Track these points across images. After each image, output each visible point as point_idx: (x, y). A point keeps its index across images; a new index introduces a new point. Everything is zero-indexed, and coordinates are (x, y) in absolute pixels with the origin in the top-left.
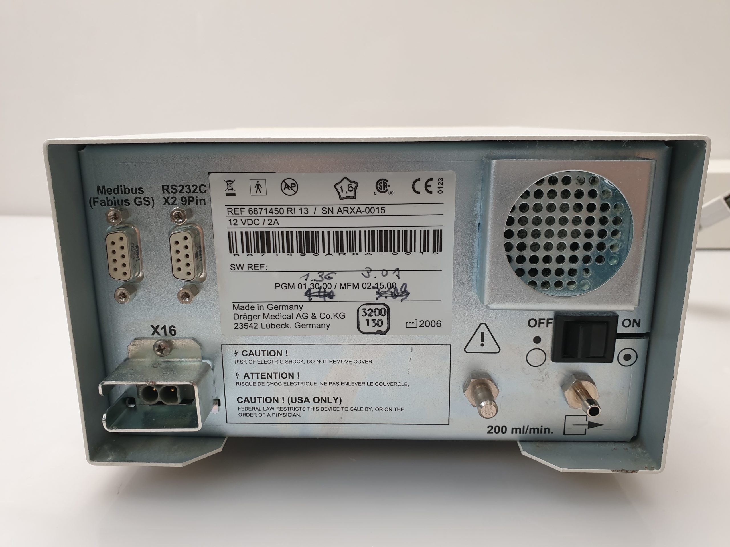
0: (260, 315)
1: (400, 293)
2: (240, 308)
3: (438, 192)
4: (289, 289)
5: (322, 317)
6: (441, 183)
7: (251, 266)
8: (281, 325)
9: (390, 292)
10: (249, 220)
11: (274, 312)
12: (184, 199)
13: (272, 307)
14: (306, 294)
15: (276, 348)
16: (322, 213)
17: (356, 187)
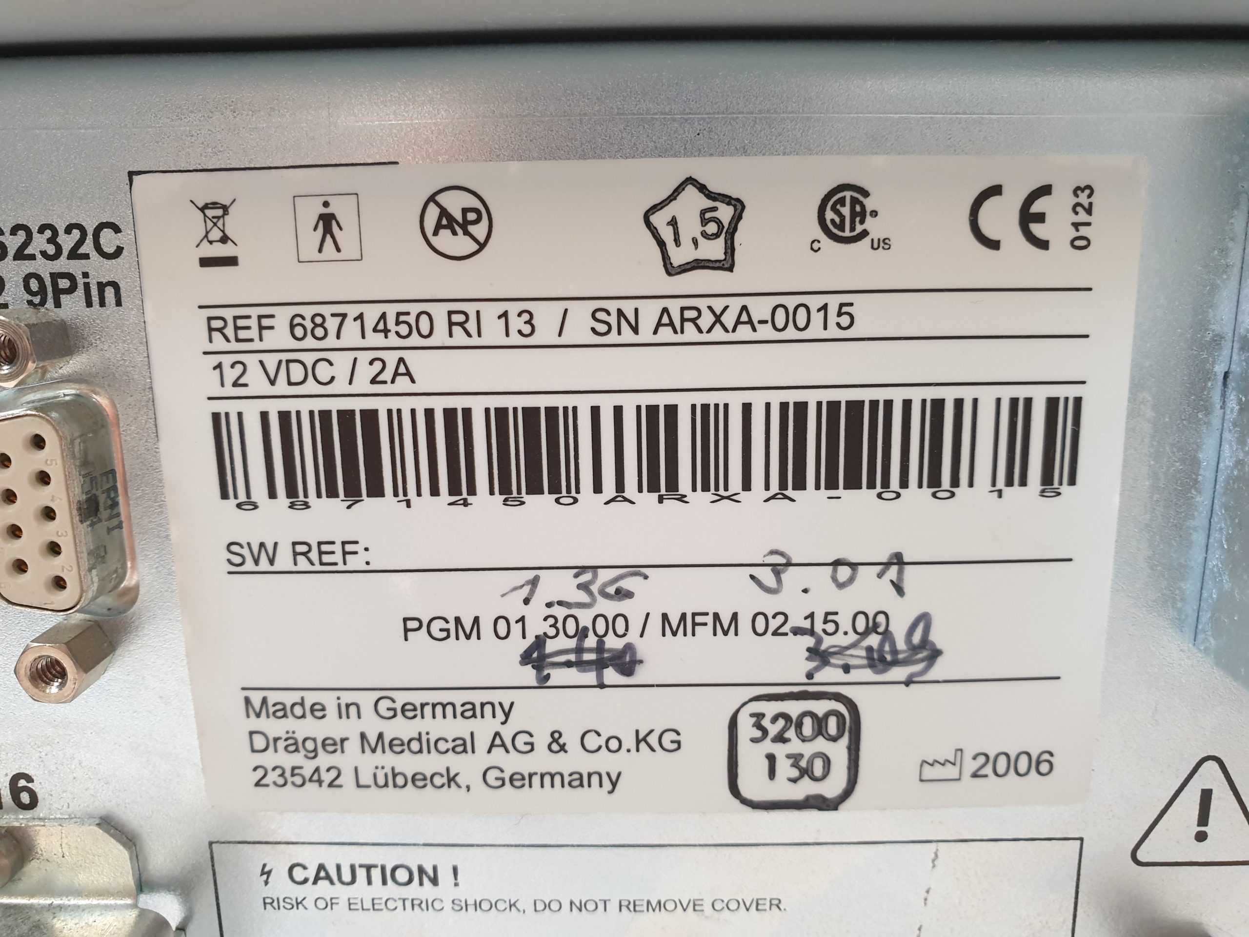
0: (347, 739)
1: (903, 652)
2: (272, 710)
3: (1072, 242)
4: (457, 638)
5: (588, 747)
6: (1087, 206)
7: (304, 548)
8: (429, 776)
9: (862, 648)
10: (291, 365)
11: (402, 728)
12: (34, 285)
13: (394, 710)
14: (526, 658)
15: (414, 858)
16: (593, 330)
17: (737, 218)
